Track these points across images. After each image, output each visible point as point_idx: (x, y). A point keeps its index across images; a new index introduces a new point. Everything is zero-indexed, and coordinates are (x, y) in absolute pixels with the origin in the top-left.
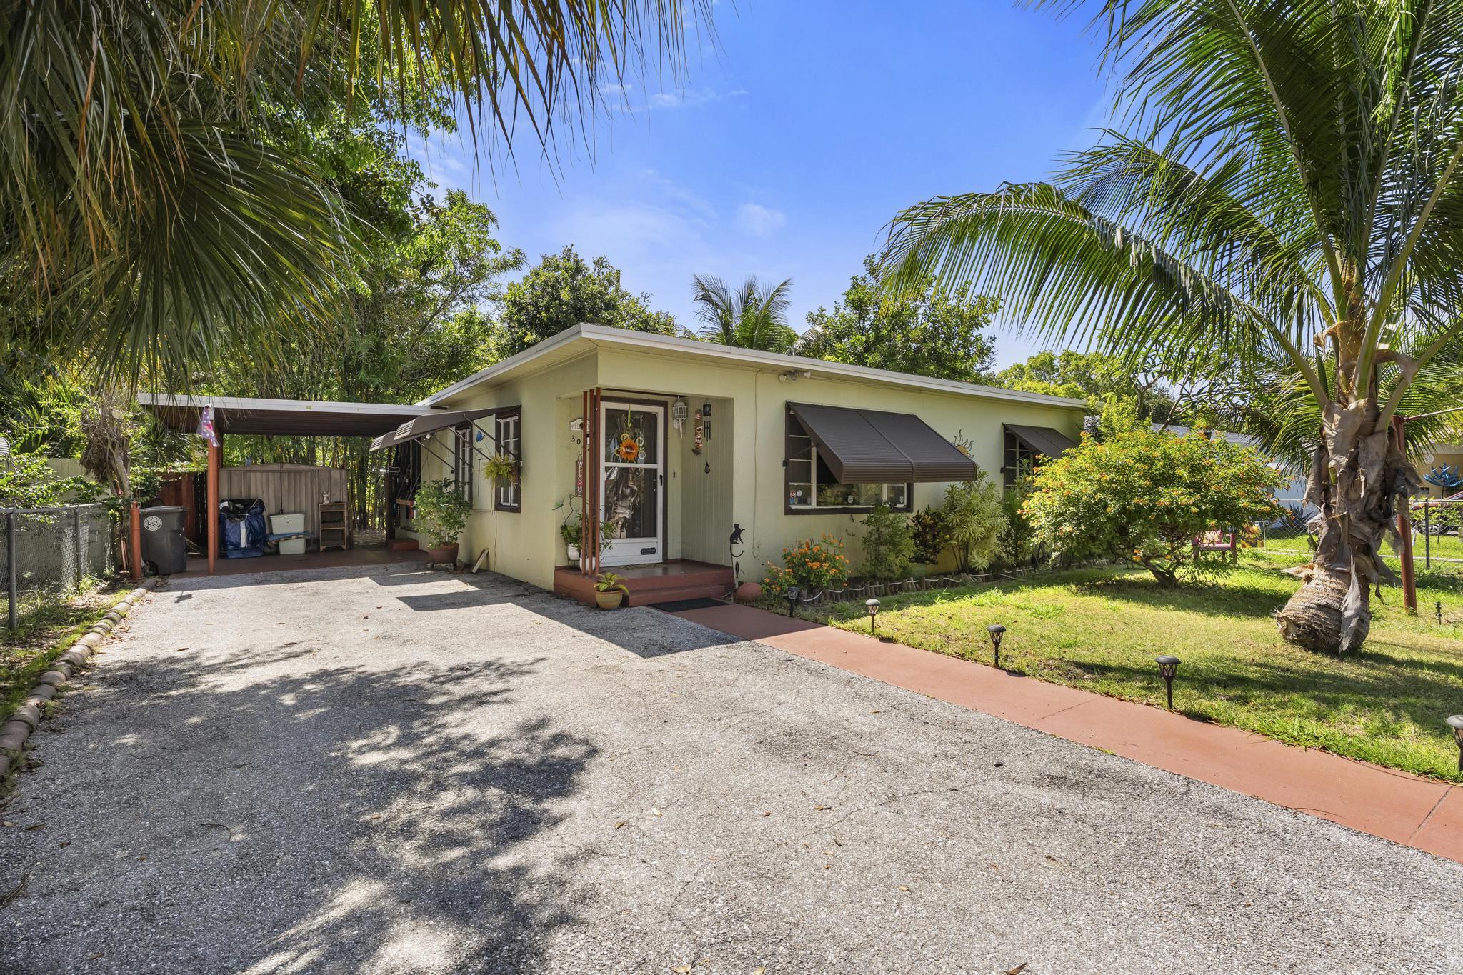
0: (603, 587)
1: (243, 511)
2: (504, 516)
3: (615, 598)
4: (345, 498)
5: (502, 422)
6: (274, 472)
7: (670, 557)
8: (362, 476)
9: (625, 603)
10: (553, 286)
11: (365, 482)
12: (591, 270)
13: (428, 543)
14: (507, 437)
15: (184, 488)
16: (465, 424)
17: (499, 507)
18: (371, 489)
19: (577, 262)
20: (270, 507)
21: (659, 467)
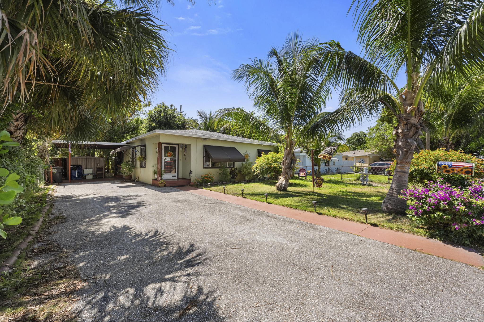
0: (160, 183)
1: (76, 168)
2: (142, 169)
3: (163, 185)
4: (103, 165)
5: (142, 148)
6: (84, 158)
7: (179, 177)
8: (108, 159)
9: (165, 186)
10: (160, 112)
11: (109, 161)
12: (170, 108)
13: (124, 176)
14: (143, 151)
15: (59, 162)
16: (134, 148)
17: (141, 167)
18: (110, 163)
19: (165, 106)
20: (84, 167)
21: (177, 158)
